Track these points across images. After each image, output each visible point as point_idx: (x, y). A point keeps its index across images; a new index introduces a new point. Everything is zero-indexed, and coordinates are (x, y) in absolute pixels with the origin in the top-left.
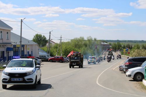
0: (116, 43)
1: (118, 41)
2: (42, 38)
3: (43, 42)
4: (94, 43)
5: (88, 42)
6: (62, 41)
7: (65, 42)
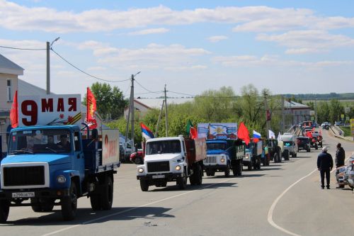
0: (329, 103)
1: (333, 95)
2: (111, 94)
3: (115, 107)
4: (262, 104)
5: (244, 103)
6: (169, 102)
7: (177, 105)
